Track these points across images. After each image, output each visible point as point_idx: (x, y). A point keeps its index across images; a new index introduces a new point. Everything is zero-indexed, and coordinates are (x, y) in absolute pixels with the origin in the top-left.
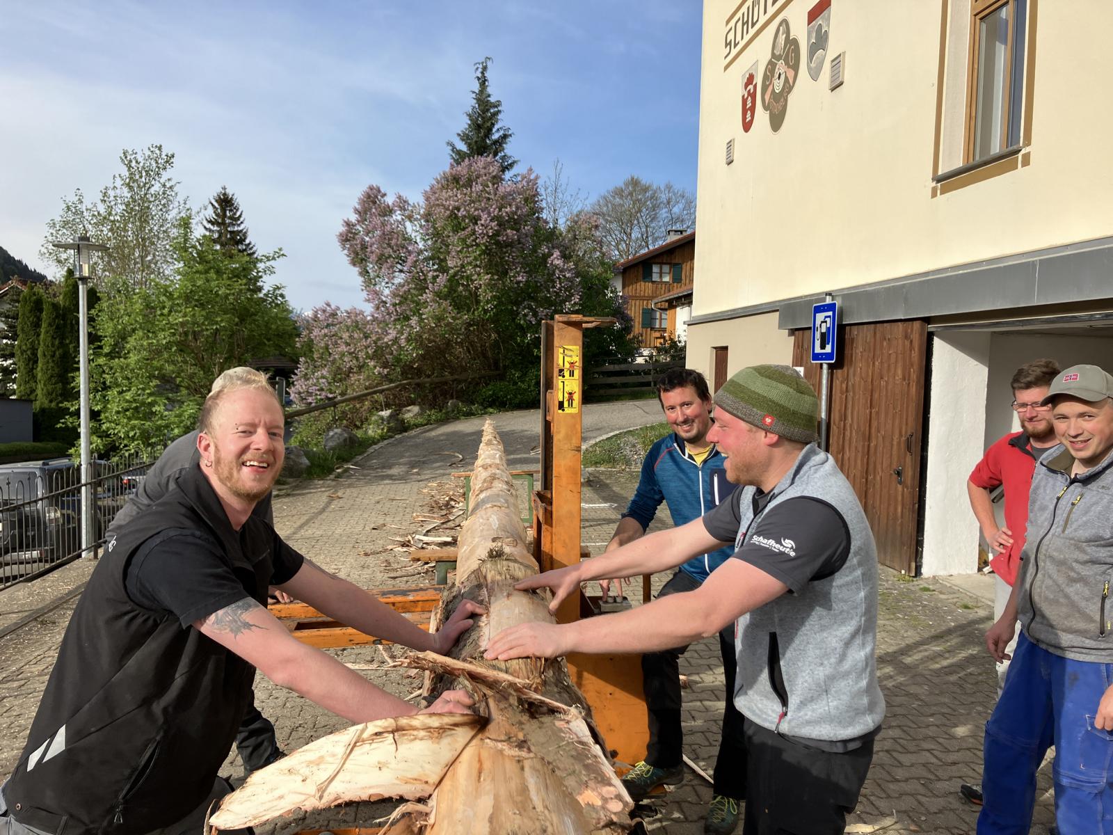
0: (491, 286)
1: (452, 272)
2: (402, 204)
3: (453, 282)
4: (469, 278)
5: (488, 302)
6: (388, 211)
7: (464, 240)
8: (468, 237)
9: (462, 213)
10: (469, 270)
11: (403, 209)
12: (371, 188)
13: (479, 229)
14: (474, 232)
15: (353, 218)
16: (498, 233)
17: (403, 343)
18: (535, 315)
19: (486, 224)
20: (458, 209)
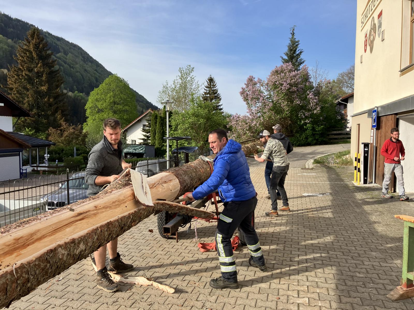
0: (288, 106)
3: (275, 105)
4: (280, 103)
5: (287, 111)
6: (255, 84)
7: (278, 92)
8: (280, 90)
11: (260, 83)
12: (250, 77)
13: (283, 88)
15: (245, 87)
16: (290, 89)
17: (258, 125)
18: (304, 115)
19: (286, 86)
20: (276, 82)
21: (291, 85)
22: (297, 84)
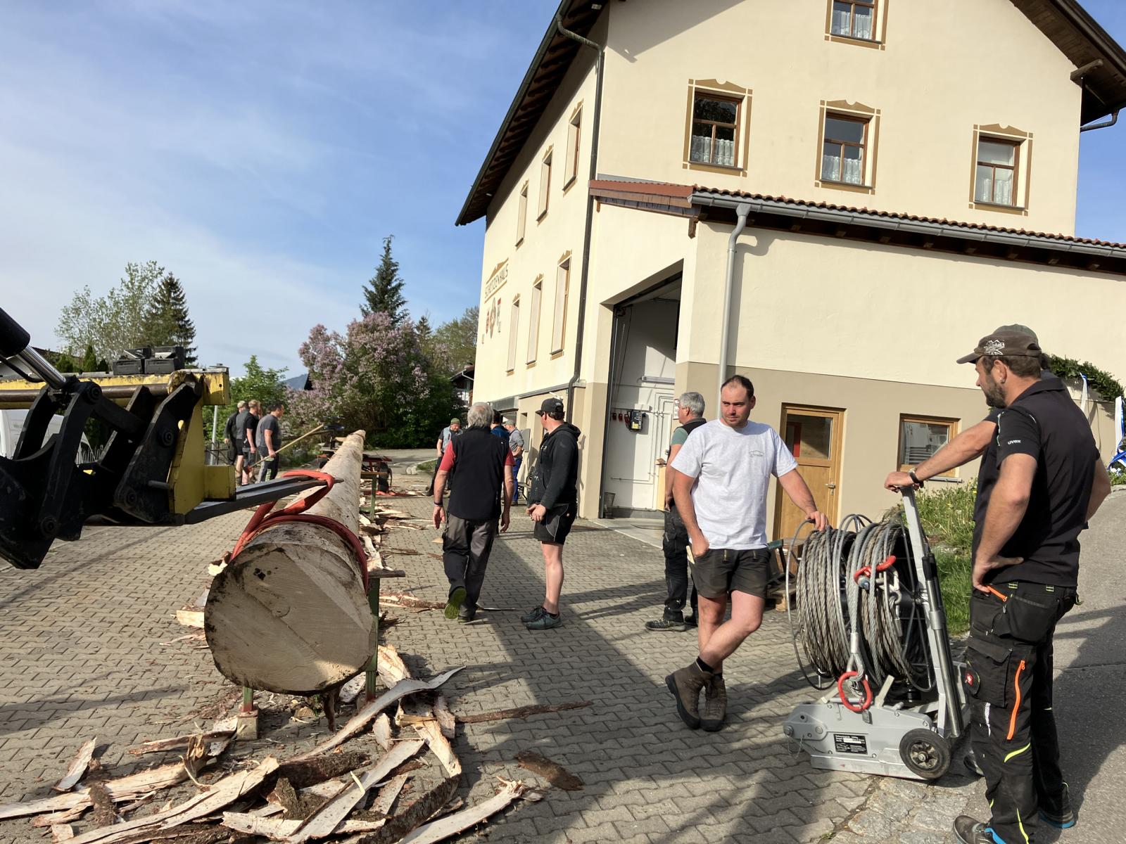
0: (381, 383)
1: (360, 374)
2: (336, 336)
3: (361, 379)
4: (370, 378)
5: (379, 391)
6: (328, 339)
7: (368, 360)
8: (370, 358)
9: (368, 346)
10: (370, 374)
11: (336, 339)
12: (319, 326)
13: (376, 355)
14: (374, 356)
15: (308, 341)
16: (386, 357)
17: (332, 410)
18: (405, 399)
19: (380, 353)
20: (366, 344)
21: (387, 350)
22: (397, 351)
